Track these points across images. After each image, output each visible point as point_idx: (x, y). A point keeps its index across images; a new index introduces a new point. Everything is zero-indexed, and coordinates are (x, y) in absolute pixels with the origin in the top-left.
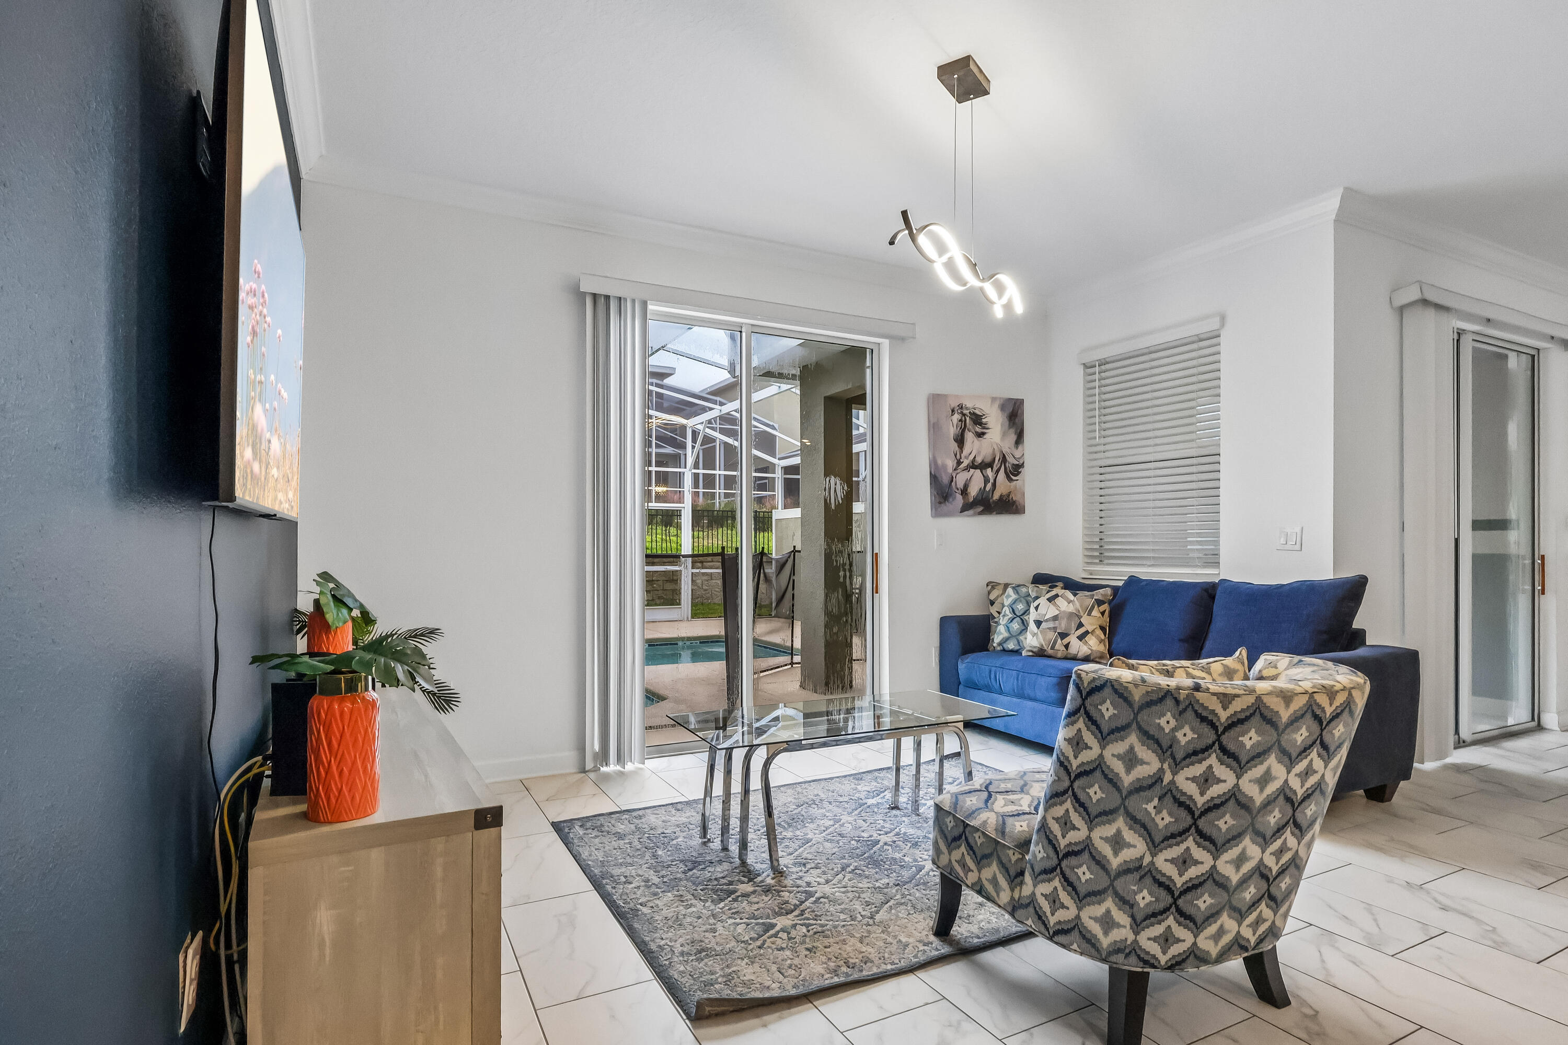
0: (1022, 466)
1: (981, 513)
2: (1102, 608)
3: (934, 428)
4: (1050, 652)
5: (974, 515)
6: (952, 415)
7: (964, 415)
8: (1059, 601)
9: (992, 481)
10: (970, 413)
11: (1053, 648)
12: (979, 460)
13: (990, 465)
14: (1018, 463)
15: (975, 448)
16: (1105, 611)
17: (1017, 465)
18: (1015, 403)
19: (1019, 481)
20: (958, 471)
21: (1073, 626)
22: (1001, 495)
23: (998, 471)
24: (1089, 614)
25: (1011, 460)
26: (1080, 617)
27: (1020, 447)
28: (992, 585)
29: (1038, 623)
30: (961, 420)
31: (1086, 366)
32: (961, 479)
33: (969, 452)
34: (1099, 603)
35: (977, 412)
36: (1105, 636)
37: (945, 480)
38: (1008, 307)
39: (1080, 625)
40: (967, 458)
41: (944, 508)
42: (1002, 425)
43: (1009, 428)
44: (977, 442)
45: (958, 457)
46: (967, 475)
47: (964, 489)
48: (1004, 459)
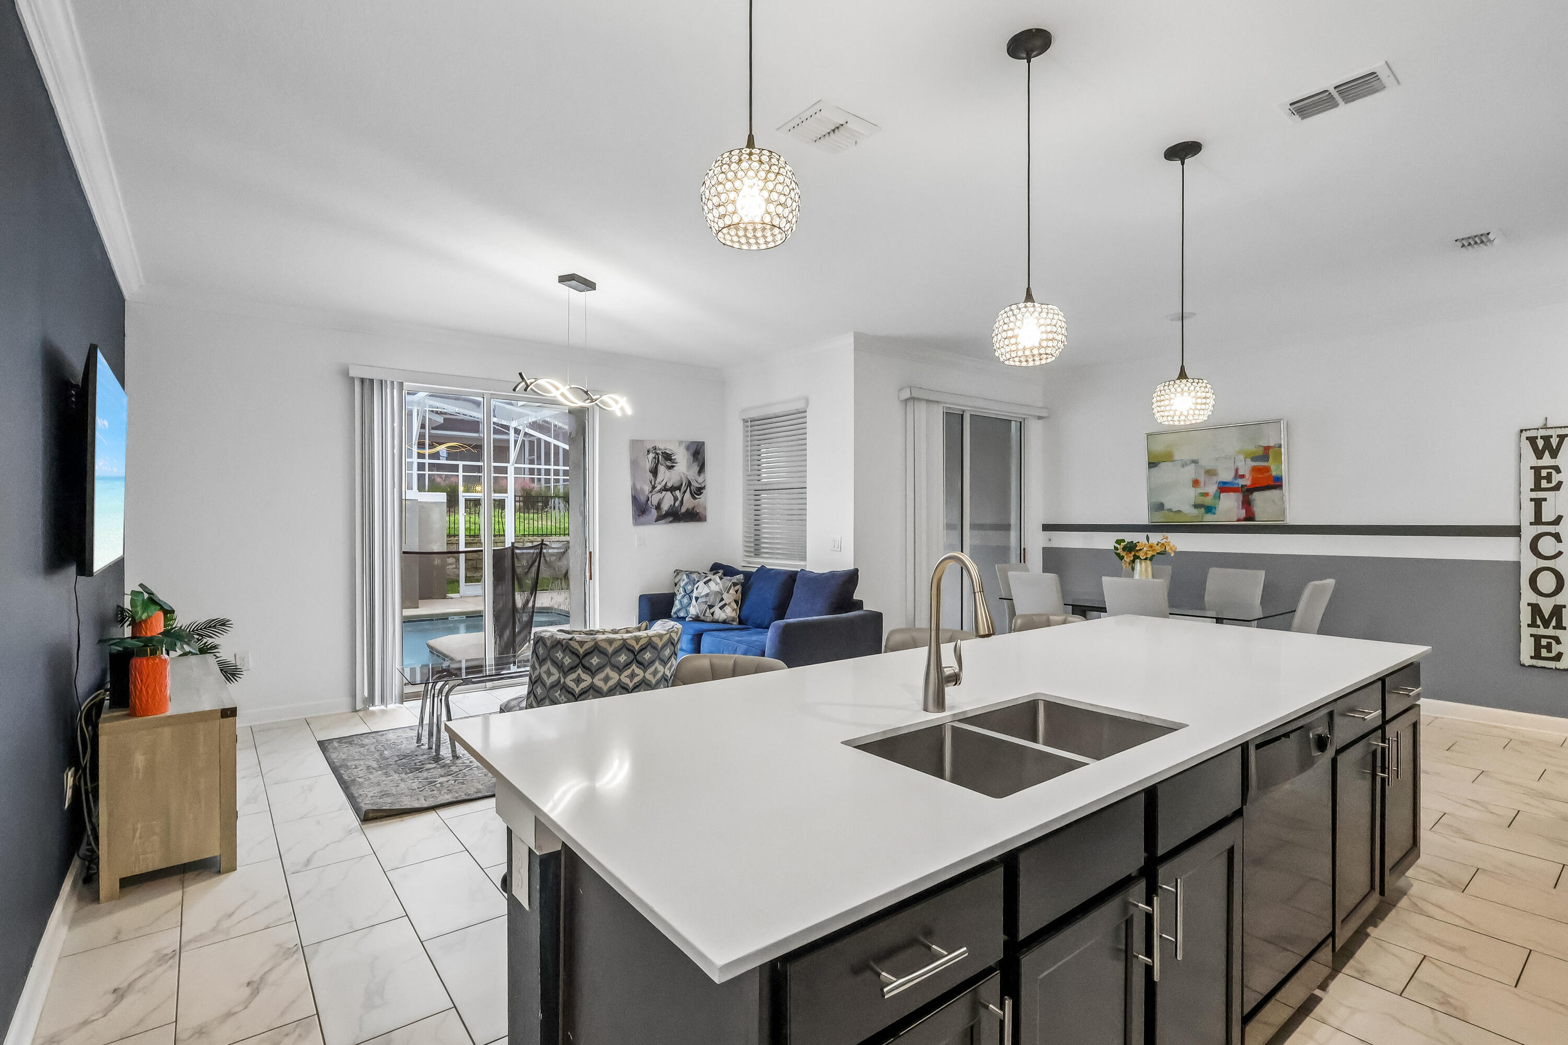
0: (704, 488)
1: (671, 522)
2: (736, 588)
3: (634, 464)
4: (702, 618)
5: (666, 523)
6: (648, 454)
7: (657, 454)
8: (711, 584)
9: (680, 499)
10: (662, 452)
11: (704, 615)
12: (669, 485)
13: (679, 488)
14: (700, 486)
15: (666, 476)
16: (738, 590)
17: (701, 487)
18: (698, 446)
19: (701, 499)
20: (653, 493)
21: (718, 600)
22: (687, 509)
23: (685, 492)
24: (728, 592)
25: (695, 484)
26: (722, 594)
27: (702, 475)
28: (678, 572)
29: (697, 599)
30: (655, 458)
31: (745, 421)
32: (655, 499)
33: (662, 479)
34: (735, 584)
35: (667, 451)
36: (737, 606)
38: (622, 409)
39: (722, 600)
40: (660, 484)
41: (642, 519)
42: (687, 460)
43: (693, 462)
44: (668, 473)
45: (653, 483)
46: (660, 496)
47: (658, 505)
48: (689, 484)
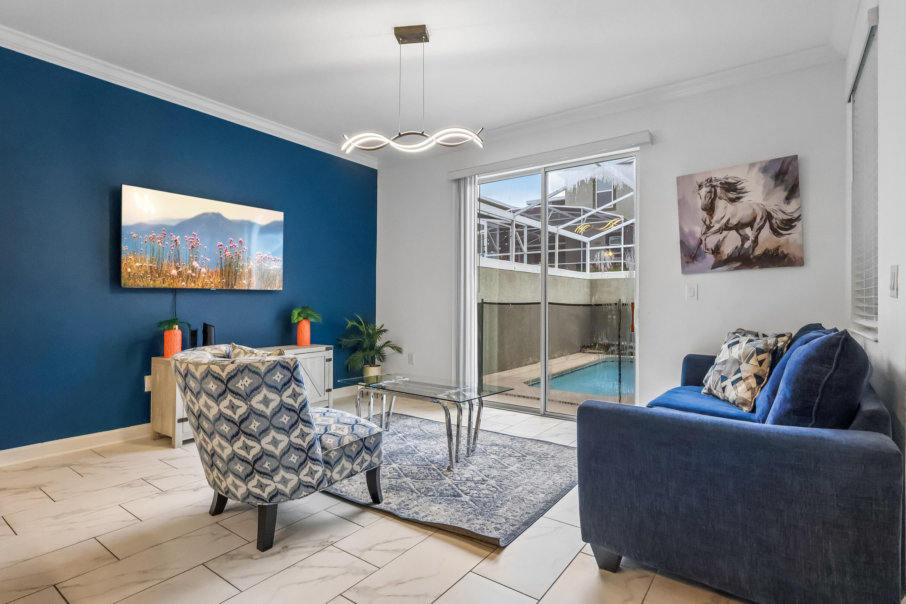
0: (798, 219)
1: (737, 269)
2: (761, 357)
3: (682, 203)
4: (714, 392)
5: (729, 270)
6: (699, 190)
7: (714, 186)
8: (736, 347)
9: (752, 238)
10: (721, 183)
11: (715, 389)
12: (734, 222)
13: (750, 224)
14: (790, 217)
15: (728, 212)
16: (764, 360)
17: (792, 219)
18: (785, 163)
19: (793, 235)
20: (708, 235)
21: (734, 371)
22: (766, 250)
23: (760, 229)
24: (747, 362)
25: (780, 216)
26: (740, 363)
27: (794, 201)
30: (710, 192)
32: (711, 241)
33: (721, 216)
34: (759, 351)
35: (730, 180)
37: (693, 243)
39: (739, 371)
40: (718, 222)
41: (692, 266)
42: (764, 186)
43: (776, 186)
44: (731, 208)
45: (708, 222)
46: (719, 237)
47: (715, 249)
48: (769, 216)
